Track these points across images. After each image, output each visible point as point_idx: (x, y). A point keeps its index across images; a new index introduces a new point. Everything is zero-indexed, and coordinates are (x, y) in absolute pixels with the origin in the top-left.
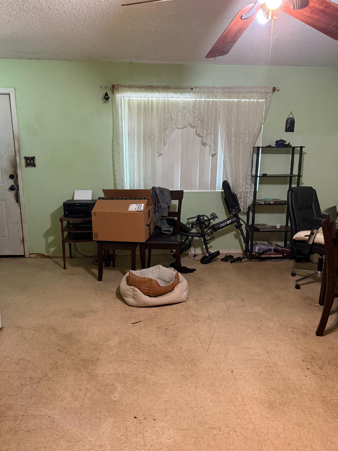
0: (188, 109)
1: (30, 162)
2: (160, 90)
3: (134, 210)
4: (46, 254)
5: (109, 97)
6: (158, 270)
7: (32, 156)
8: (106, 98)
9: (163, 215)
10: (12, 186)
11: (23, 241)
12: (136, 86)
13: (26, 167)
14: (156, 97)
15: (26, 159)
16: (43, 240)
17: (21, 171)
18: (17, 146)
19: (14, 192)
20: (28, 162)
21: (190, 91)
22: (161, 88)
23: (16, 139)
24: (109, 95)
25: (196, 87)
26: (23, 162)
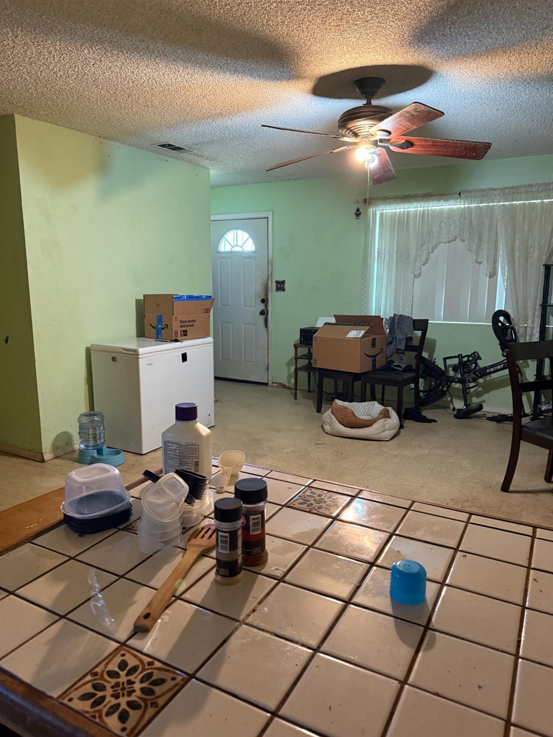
0: (453, 219)
1: (280, 286)
2: (420, 199)
3: (352, 337)
4: (287, 385)
5: (360, 213)
6: (372, 406)
7: (282, 280)
8: (358, 214)
9: (399, 347)
10: (263, 310)
11: (268, 368)
12: (391, 197)
13: (276, 291)
14: (414, 208)
15: (277, 282)
16: (286, 369)
17: (272, 295)
18: (270, 270)
19: (264, 317)
20: (279, 286)
21: (458, 197)
22: (419, 197)
23: (270, 263)
24: (361, 211)
25: (465, 191)
26: (274, 285)
